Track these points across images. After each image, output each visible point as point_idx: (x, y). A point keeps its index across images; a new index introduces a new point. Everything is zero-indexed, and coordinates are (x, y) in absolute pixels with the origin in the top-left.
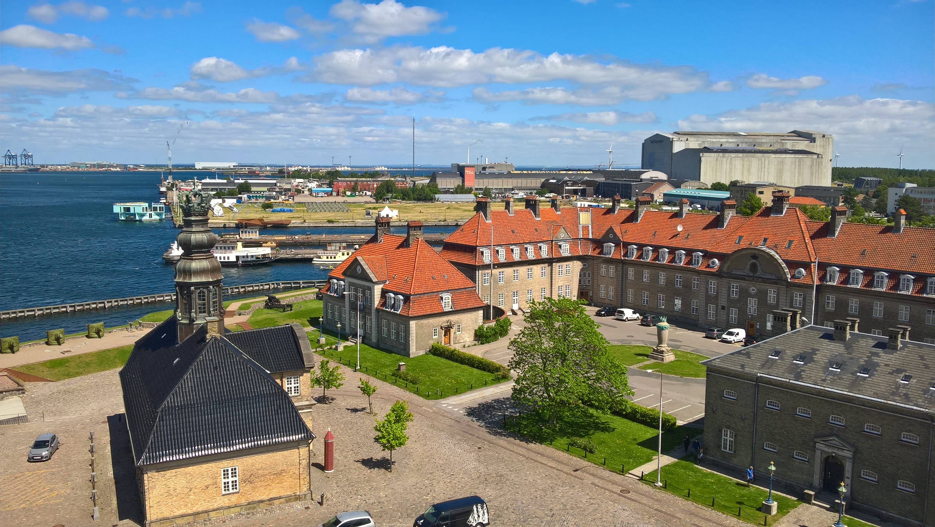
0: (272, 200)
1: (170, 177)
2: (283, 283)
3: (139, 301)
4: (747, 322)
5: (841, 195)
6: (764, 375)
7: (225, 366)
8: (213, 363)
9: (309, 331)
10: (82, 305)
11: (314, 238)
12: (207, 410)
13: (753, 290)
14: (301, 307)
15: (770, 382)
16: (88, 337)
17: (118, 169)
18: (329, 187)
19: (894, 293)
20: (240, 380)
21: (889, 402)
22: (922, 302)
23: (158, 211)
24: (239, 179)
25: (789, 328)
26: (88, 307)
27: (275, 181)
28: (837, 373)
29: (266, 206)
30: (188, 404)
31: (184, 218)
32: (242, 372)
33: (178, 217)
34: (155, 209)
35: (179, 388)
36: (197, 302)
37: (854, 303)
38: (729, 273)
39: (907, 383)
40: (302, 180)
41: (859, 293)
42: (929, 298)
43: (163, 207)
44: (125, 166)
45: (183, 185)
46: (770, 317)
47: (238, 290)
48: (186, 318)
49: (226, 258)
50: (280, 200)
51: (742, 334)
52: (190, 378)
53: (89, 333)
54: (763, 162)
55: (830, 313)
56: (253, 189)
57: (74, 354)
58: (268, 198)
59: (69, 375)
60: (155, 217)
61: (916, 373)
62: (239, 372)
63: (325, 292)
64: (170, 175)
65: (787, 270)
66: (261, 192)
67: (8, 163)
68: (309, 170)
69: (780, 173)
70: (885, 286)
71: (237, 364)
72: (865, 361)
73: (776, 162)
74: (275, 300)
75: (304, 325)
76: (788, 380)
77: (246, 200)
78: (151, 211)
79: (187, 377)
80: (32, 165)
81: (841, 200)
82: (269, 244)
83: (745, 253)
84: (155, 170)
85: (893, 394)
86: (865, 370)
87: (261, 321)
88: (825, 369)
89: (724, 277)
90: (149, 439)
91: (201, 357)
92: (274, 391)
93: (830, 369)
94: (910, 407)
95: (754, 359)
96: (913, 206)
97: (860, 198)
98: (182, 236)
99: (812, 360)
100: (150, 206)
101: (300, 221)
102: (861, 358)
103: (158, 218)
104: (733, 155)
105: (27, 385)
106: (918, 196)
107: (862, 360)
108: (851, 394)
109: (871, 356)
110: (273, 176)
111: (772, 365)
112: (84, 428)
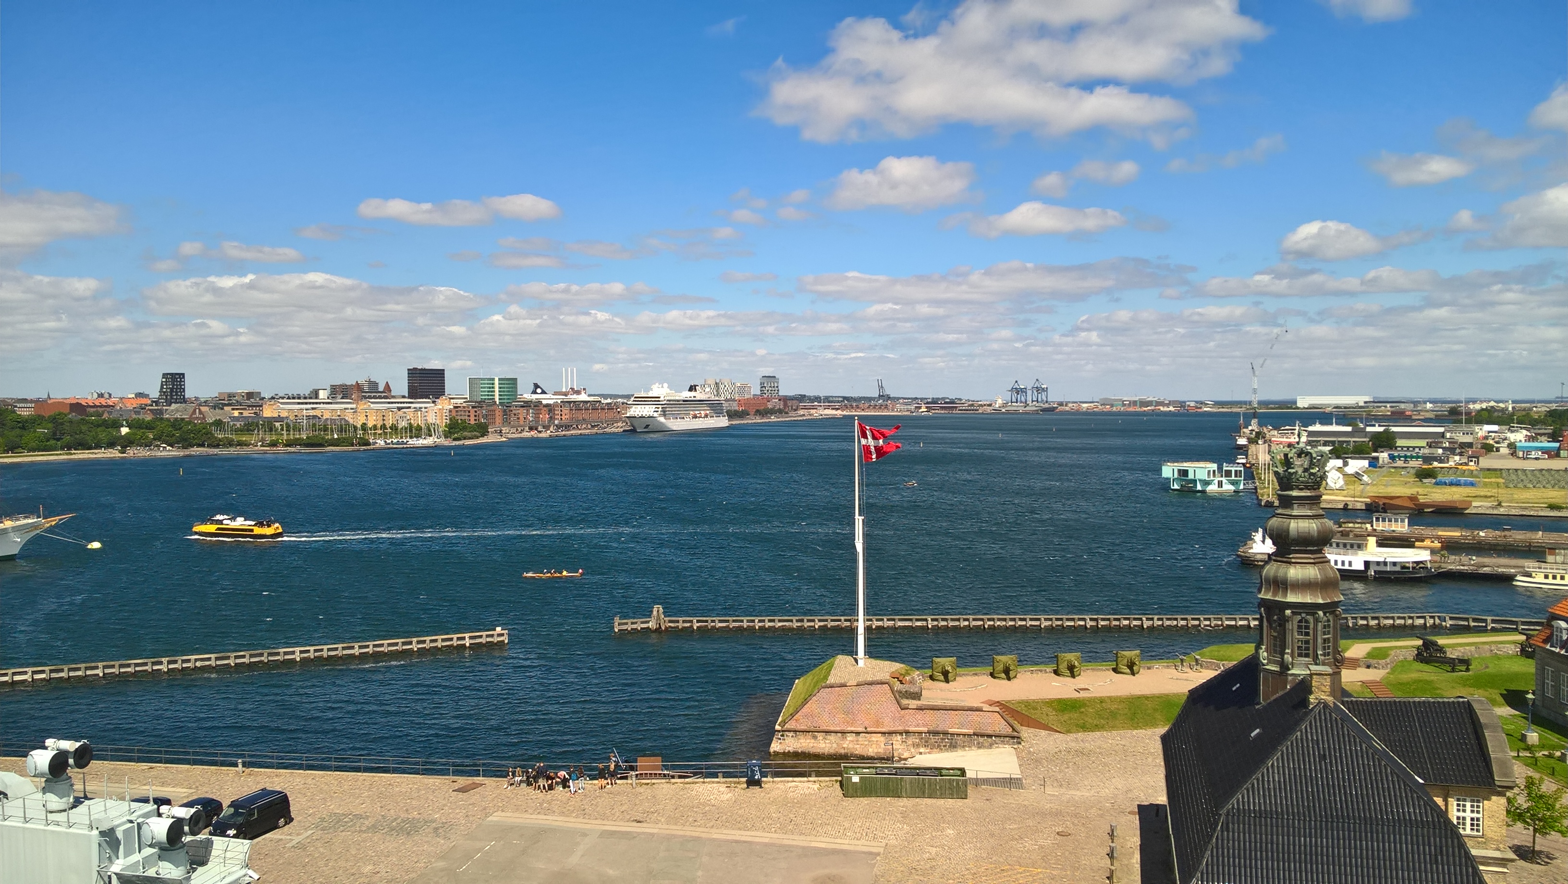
0: (1436, 464)
1: (1254, 422)
2: (1451, 618)
3: (1197, 623)
7: (1341, 755)
8: (1318, 748)
9: (1504, 715)
10: (1109, 619)
11: (1519, 536)
12: (1305, 829)
14: (1487, 667)
16: (1115, 670)
17: (1171, 408)
18: (1554, 441)
20: (1367, 786)
23: (1233, 478)
24: (1374, 426)
26: (1117, 623)
27: (1441, 430)
29: (1423, 475)
30: (1271, 810)
31: (1279, 492)
32: (1370, 772)
33: (1265, 488)
34: (1228, 474)
35: (1258, 780)
36: (1294, 636)
40: (1495, 428)
43: (1240, 471)
44: (1182, 404)
45: (1274, 435)
47: (1365, 622)
48: (1275, 662)
49: (1347, 564)
50: (1451, 463)
52: (1278, 767)
53: (1117, 665)
56: (1400, 443)
57: (1093, 695)
58: (1428, 459)
59: (1084, 728)
60: (1228, 487)
62: (1364, 771)
63: (1541, 645)
64: (1255, 417)
66: (1414, 448)
67: (1014, 400)
68: (1510, 409)
71: (1362, 756)
74: (1435, 648)
75: (1494, 702)
77: (1386, 462)
78: (1222, 476)
79: (1273, 765)
80: (1047, 402)
82: (1427, 543)
84: (1230, 410)
87: (1408, 683)
90: (1203, 857)
91: (1299, 733)
92: (1430, 819)
98: (1274, 522)
100: (1220, 468)
101: (1490, 504)
103: (1232, 488)
105: (1026, 732)
110: (1438, 420)
112: (1102, 816)
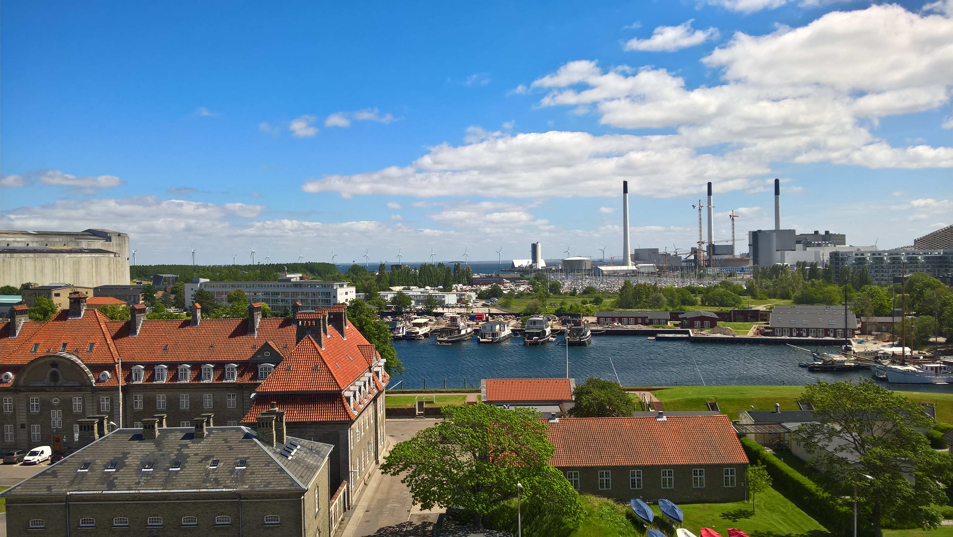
4: (52, 438)
5: (141, 293)
6: (74, 493)
13: (55, 401)
15: (81, 498)
19: (197, 384)
21: (202, 490)
22: (224, 388)
25: (97, 436)
28: (150, 473)
37: (161, 399)
38: (27, 386)
39: (215, 467)
41: (164, 388)
42: (228, 383)
46: (77, 427)
51: (47, 451)
54: (58, 262)
55: (139, 412)
61: (223, 456)
65: (91, 375)
69: (77, 273)
70: (188, 377)
72: (176, 455)
73: (71, 263)
76: (100, 492)
81: (141, 298)
83: (43, 361)
85: (205, 481)
86: (176, 464)
88: (138, 471)
89: (21, 391)
93: (143, 470)
94: (221, 490)
95: (61, 477)
96: (208, 299)
97: (159, 294)
99: (124, 465)
102: (172, 452)
104: (23, 255)
106: (211, 290)
107: (173, 455)
108: (166, 491)
109: (180, 449)
111: (82, 479)
